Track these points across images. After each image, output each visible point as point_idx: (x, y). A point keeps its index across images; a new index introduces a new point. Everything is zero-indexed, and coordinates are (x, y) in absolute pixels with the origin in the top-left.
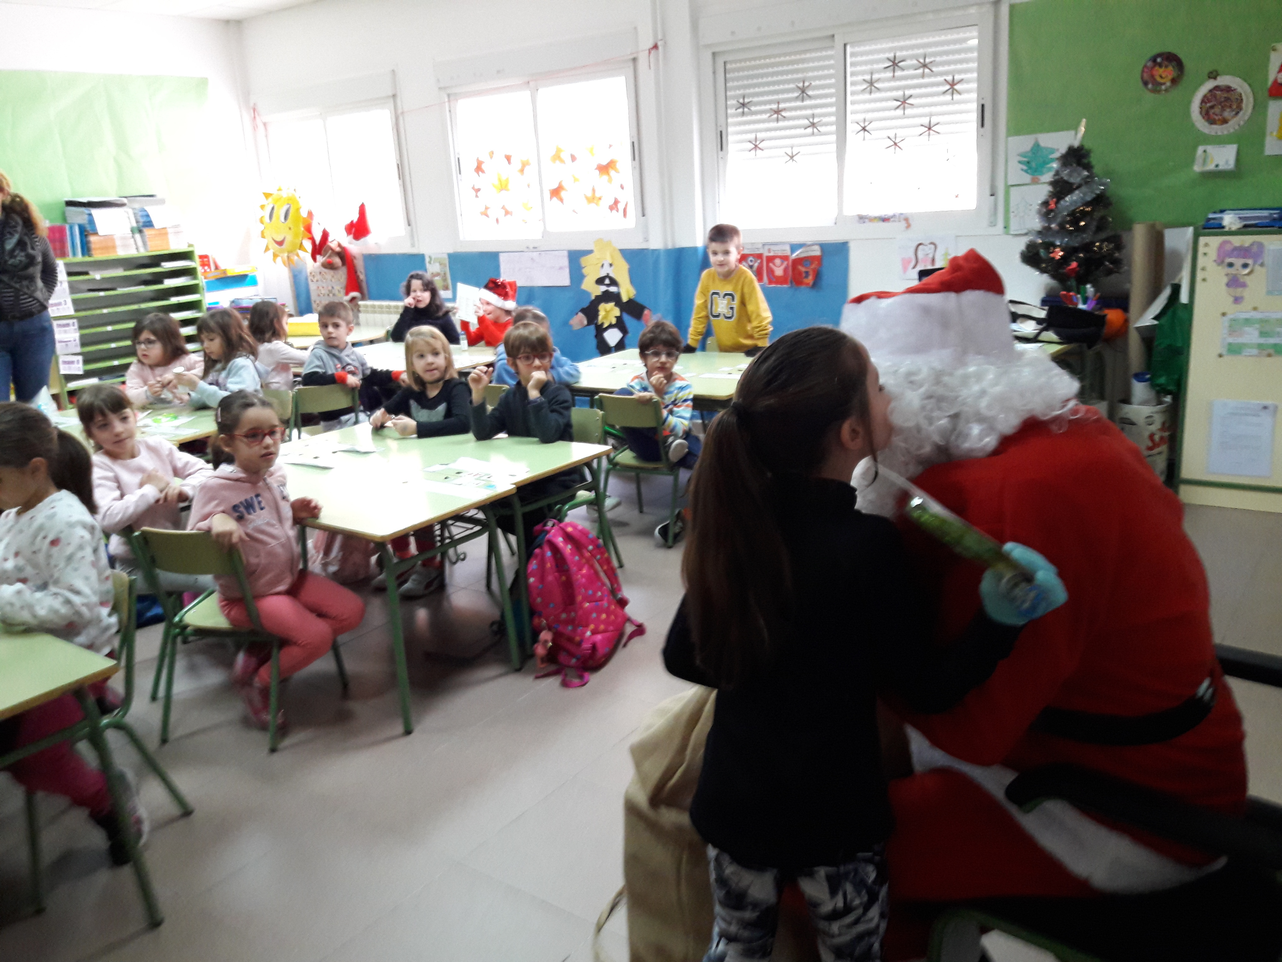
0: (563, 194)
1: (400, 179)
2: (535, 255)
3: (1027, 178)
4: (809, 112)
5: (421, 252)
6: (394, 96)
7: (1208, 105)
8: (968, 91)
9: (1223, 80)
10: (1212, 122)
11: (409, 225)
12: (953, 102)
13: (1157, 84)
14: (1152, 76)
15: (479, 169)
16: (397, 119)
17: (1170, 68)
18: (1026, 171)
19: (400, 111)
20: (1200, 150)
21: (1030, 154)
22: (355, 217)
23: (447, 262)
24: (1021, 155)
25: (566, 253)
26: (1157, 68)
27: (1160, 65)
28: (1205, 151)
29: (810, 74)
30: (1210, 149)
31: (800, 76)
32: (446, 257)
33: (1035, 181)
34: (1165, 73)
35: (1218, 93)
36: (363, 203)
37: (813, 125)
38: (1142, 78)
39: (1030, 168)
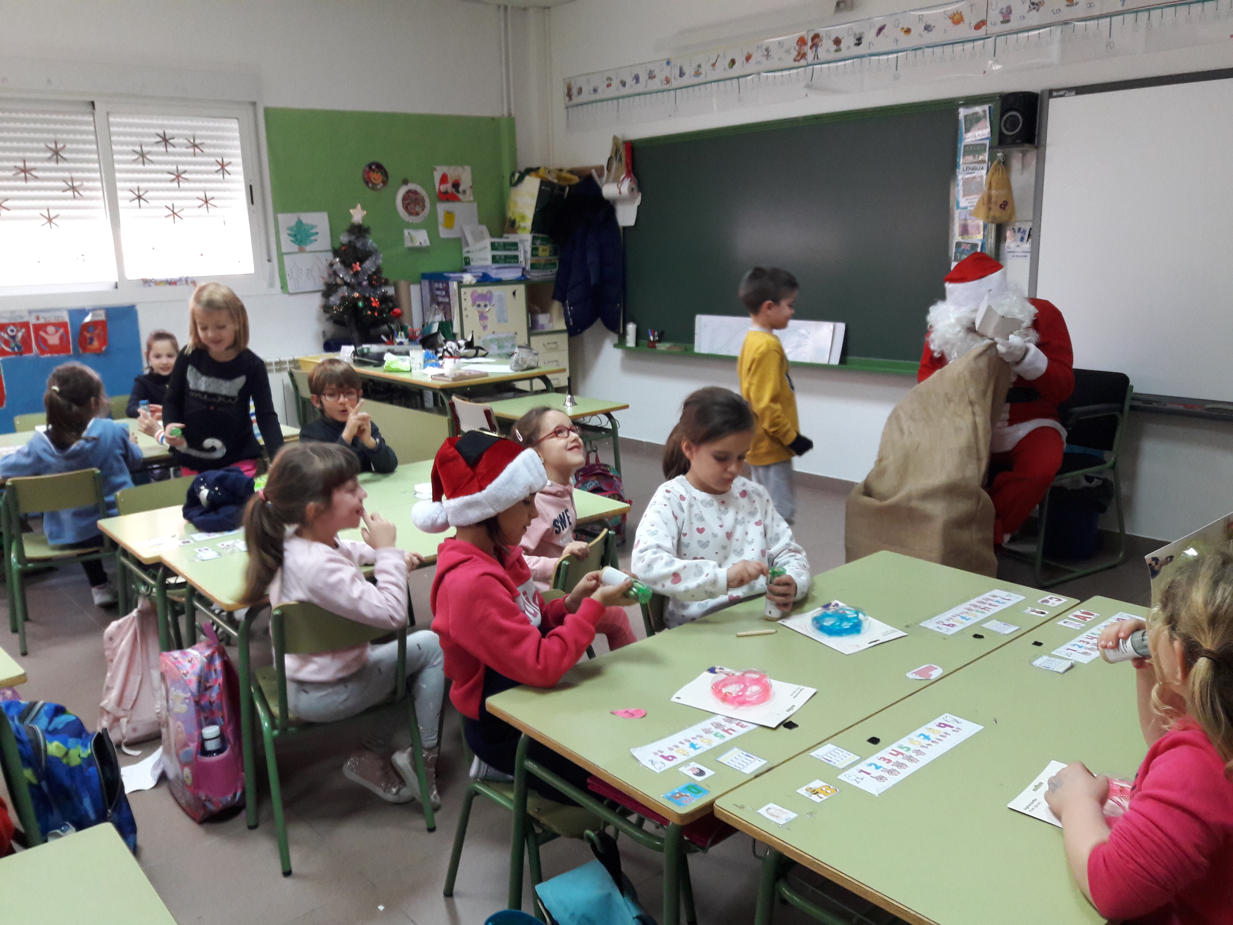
3: (295, 248)
4: (67, 175)
7: (406, 202)
8: (236, 173)
9: (412, 186)
10: (410, 214)
12: (224, 180)
13: (374, 184)
14: (370, 179)
17: (379, 174)
18: (294, 242)
20: (406, 232)
21: (295, 229)
24: (289, 229)
26: (372, 172)
27: (374, 171)
28: (409, 233)
29: (65, 136)
30: (413, 232)
31: (52, 136)
33: (302, 250)
34: (376, 177)
35: (411, 194)
37: (73, 188)
38: (364, 179)
39: (297, 240)
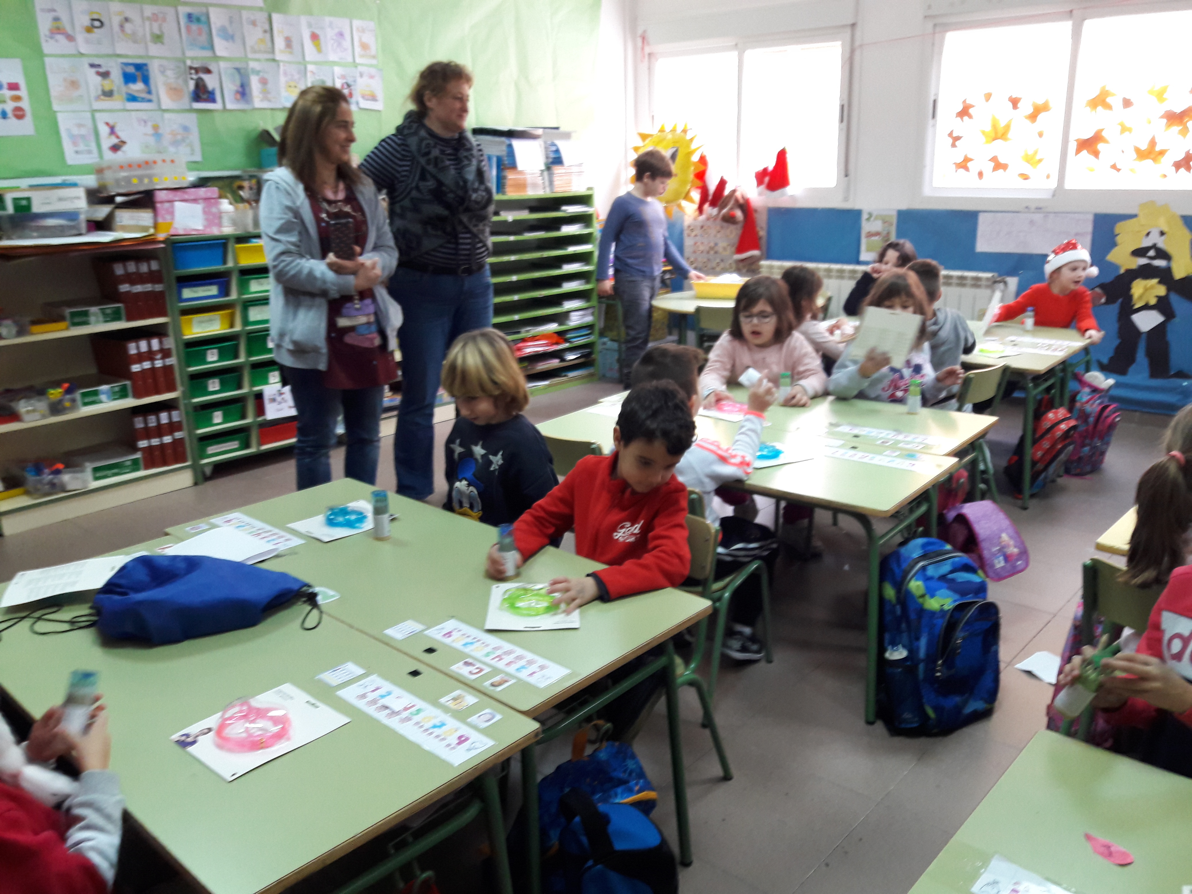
0: (1100, 146)
1: (842, 120)
2: (1038, 217)
5: (857, 207)
6: (853, 25)
11: (846, 176)
15: (964, 112)
16: (852, 51)
19: (857, 43)
22: (771, 165)
23: (894, 221)
25: (1091, 217)
32: (894, 214)
36: (784, 148)
